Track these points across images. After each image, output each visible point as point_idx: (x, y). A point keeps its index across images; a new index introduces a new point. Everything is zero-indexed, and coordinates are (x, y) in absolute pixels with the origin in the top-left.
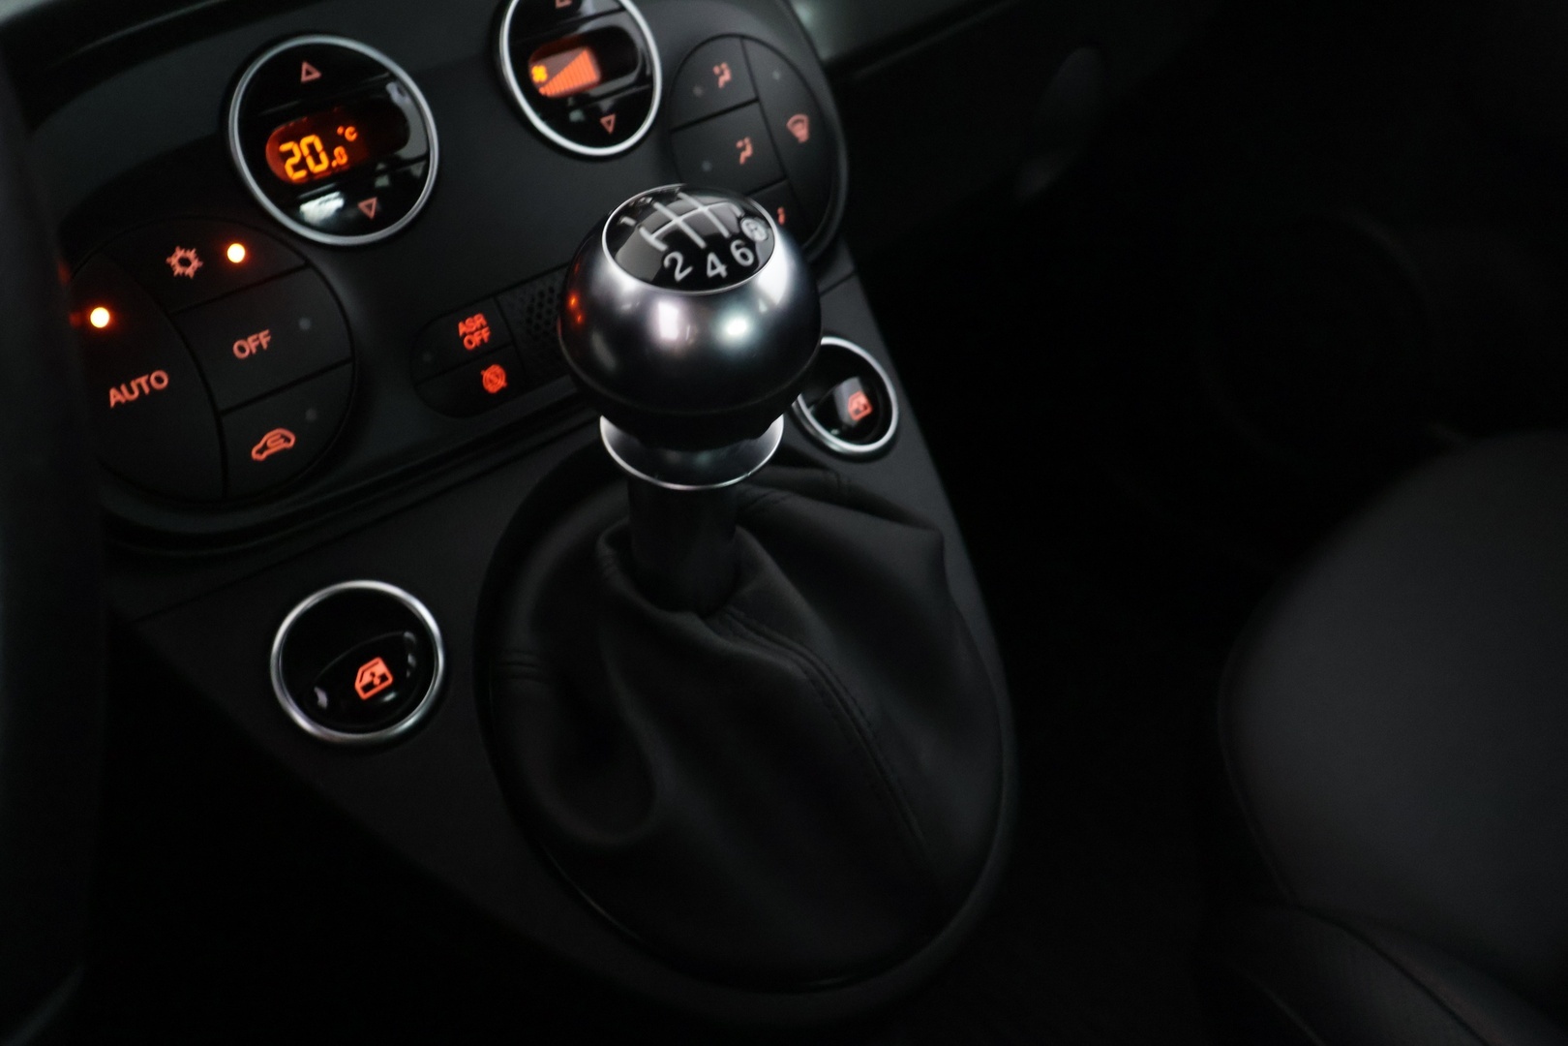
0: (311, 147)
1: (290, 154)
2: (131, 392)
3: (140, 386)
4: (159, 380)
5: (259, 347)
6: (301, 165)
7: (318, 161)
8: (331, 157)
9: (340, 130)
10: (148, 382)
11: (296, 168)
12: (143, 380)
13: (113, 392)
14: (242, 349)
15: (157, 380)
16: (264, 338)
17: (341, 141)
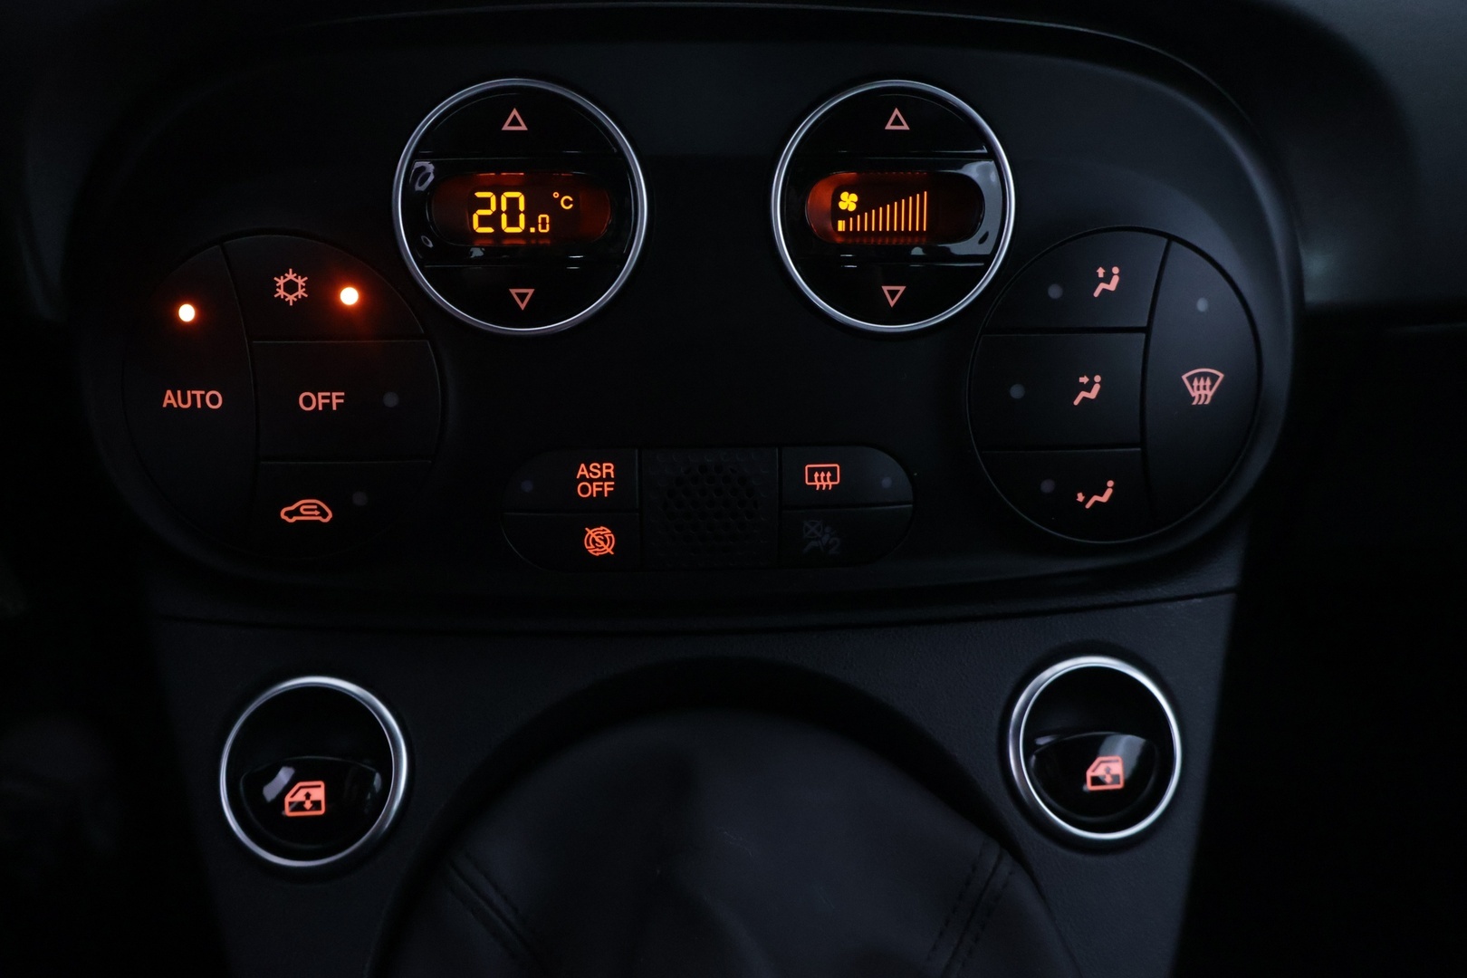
0: (513, 203)
1: (485, 203)
2: (185, 402)
3: (194, 397)
4: (214, 400)
5: (327, 406)
6: (493, 221)
7: (513, 221)
8: (531, 221)
9: (556, 195)
10: (203, 397)
11: (484, 221)
12: (198, 393)
13: (169, 393)
14: (308, 401)
15: (212, 399)
16: (336, 399)
17: (553, 208)
